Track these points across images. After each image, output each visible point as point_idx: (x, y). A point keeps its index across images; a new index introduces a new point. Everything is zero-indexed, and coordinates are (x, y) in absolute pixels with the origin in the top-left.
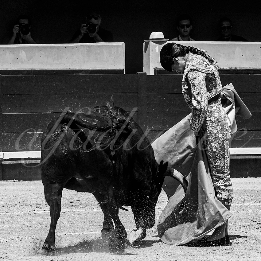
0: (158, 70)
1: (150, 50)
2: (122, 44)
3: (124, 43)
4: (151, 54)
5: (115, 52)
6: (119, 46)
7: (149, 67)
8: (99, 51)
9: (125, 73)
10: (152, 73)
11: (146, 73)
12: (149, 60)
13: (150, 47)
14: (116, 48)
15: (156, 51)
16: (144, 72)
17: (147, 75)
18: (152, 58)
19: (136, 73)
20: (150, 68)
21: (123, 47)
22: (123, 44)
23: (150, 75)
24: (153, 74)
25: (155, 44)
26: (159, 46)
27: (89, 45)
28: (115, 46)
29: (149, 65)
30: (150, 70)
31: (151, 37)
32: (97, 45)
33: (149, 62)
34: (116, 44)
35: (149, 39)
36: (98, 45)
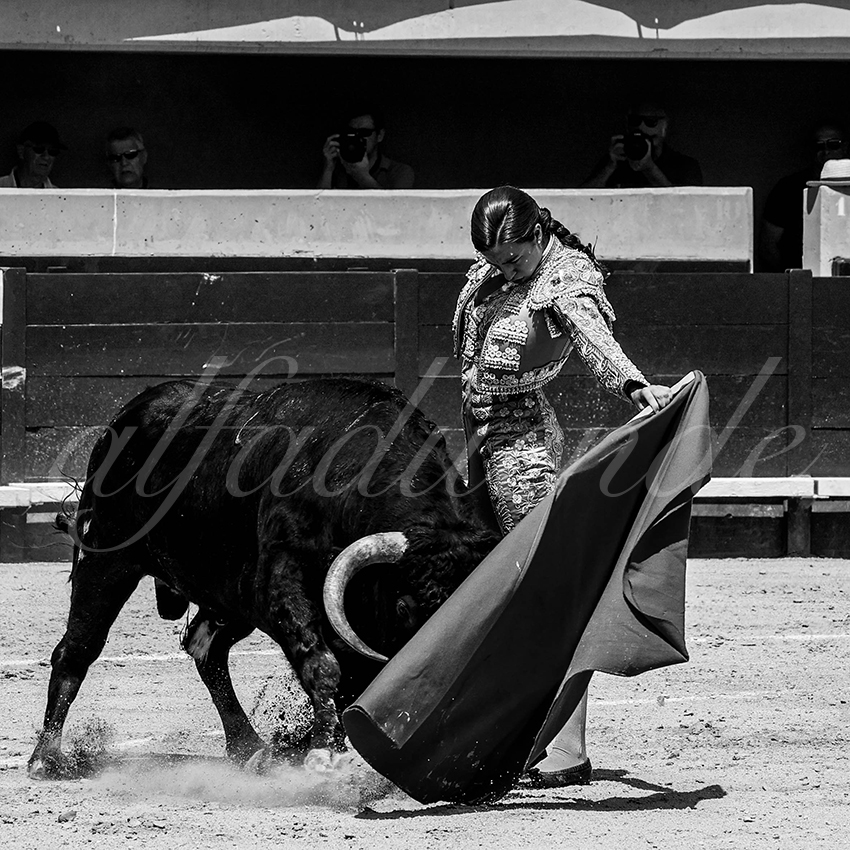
0: (842, 264)
1: (822, 209)
2: (745, 192)
3: (751, 189)
4: (823, 220)
5: (727, 214)
6: (737, 196)
7: (818, 254)
8: (681, 211)
9: (752, 272)
10: (825, 271)
11: (810, 272)
12: (819, 236)
13: (823, 200)
14: (728, 203)
15: (837, 212)
16: (804, 268)
17: (815, 278)
18: (826, 230)
19: (783, 272)
20: (822, 257)
21: (747, 201)
22: (748, 191)
23: (822, 275)
24: (830, 275)
25: (835, 192)
26: (845, 199)
27: (655, 193)
28: (725, 197)
29: (819, 249)
30: (821, 264)
31: (824, 175)
32: (678, 193)
33: (819, 241)
34: (728, 191)
35: (818, 179)
36: (681, 193)
